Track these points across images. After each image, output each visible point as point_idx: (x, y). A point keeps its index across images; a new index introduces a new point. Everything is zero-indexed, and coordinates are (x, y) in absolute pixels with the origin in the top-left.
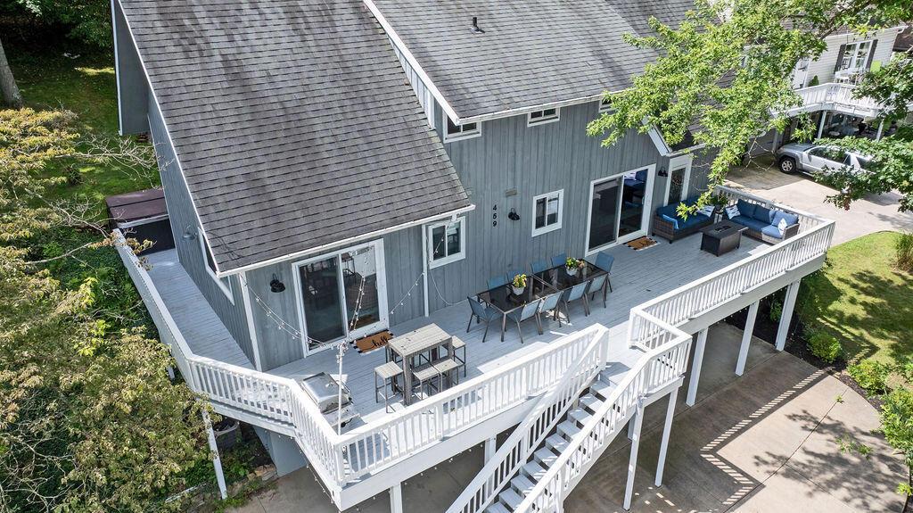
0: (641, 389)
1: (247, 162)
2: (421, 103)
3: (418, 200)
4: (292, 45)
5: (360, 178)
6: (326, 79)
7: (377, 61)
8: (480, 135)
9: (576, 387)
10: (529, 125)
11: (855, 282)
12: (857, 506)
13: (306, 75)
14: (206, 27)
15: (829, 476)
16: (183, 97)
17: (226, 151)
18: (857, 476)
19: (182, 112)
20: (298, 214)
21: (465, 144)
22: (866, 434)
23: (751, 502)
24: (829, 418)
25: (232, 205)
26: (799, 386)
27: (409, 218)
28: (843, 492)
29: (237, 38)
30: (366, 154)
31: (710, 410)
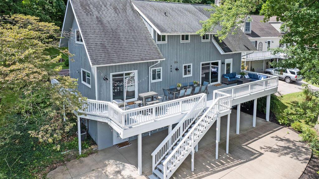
0: (217, 111)
1: (101, 41)
2: (150, 32)
3: (149, 55)
4: (115, 16)
5: (132, 48)
6: (124, 24)
7: (138, 22)
8: (167, 43)
9: (197, 113)
10: (181, 42)
11: (292, 104)
12: (295, 159)
13: (118, 23)
14: (92, 9)
15: (285, 151)
16: (85, 24)
17: (96, 37)
18: (295, 152)
19: (85, 27)
20: (115, 54)
21: (162, 45)
22: (297, 142)
23: (259, 158)
24: (285, 138)
25: (96, 50)
26: (275, 130)
27: (146, 59)
28: (290, 155)
29: (100, 13)
30: (134, 43)
31: (244, 135)
